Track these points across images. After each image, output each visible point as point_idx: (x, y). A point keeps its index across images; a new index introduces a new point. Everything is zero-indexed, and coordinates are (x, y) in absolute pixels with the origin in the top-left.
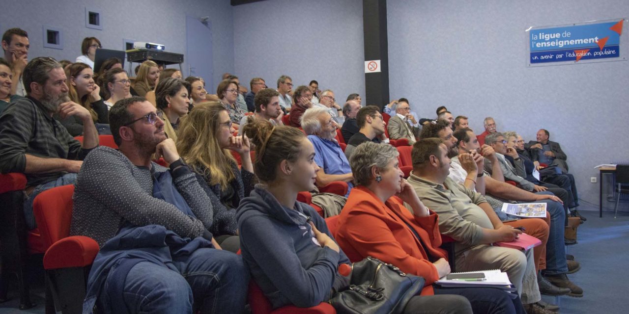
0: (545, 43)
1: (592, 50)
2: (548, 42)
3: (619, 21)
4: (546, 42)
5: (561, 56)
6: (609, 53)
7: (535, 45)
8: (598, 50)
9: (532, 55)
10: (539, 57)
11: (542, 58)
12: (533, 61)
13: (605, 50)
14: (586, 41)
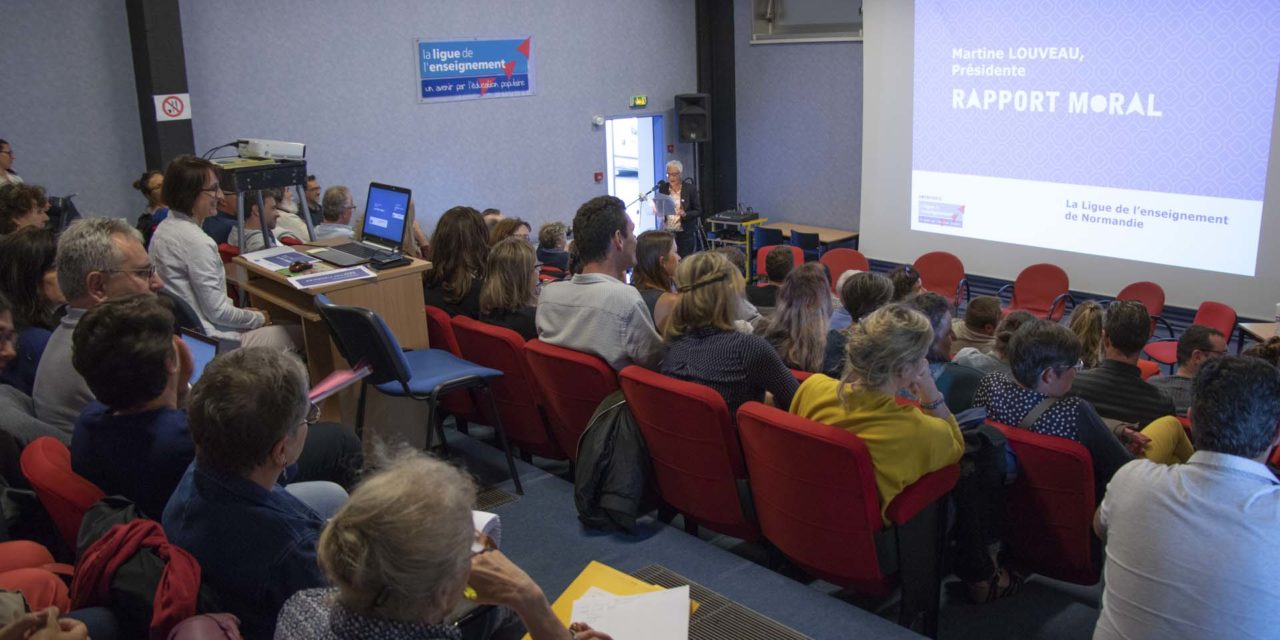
0: (440, 65)
1: (499, 80)
2: (446, 64)
3: (525, 38)
4: (443, 63)
5: (461, 87)
6: (517, 84)
7: (428, 67)
8: (505, 79)
9: (425, 84)
10: (434, 88)
11: (439, 89)
12: (426, 95)
13: (513, 79)
14: (491, 65)
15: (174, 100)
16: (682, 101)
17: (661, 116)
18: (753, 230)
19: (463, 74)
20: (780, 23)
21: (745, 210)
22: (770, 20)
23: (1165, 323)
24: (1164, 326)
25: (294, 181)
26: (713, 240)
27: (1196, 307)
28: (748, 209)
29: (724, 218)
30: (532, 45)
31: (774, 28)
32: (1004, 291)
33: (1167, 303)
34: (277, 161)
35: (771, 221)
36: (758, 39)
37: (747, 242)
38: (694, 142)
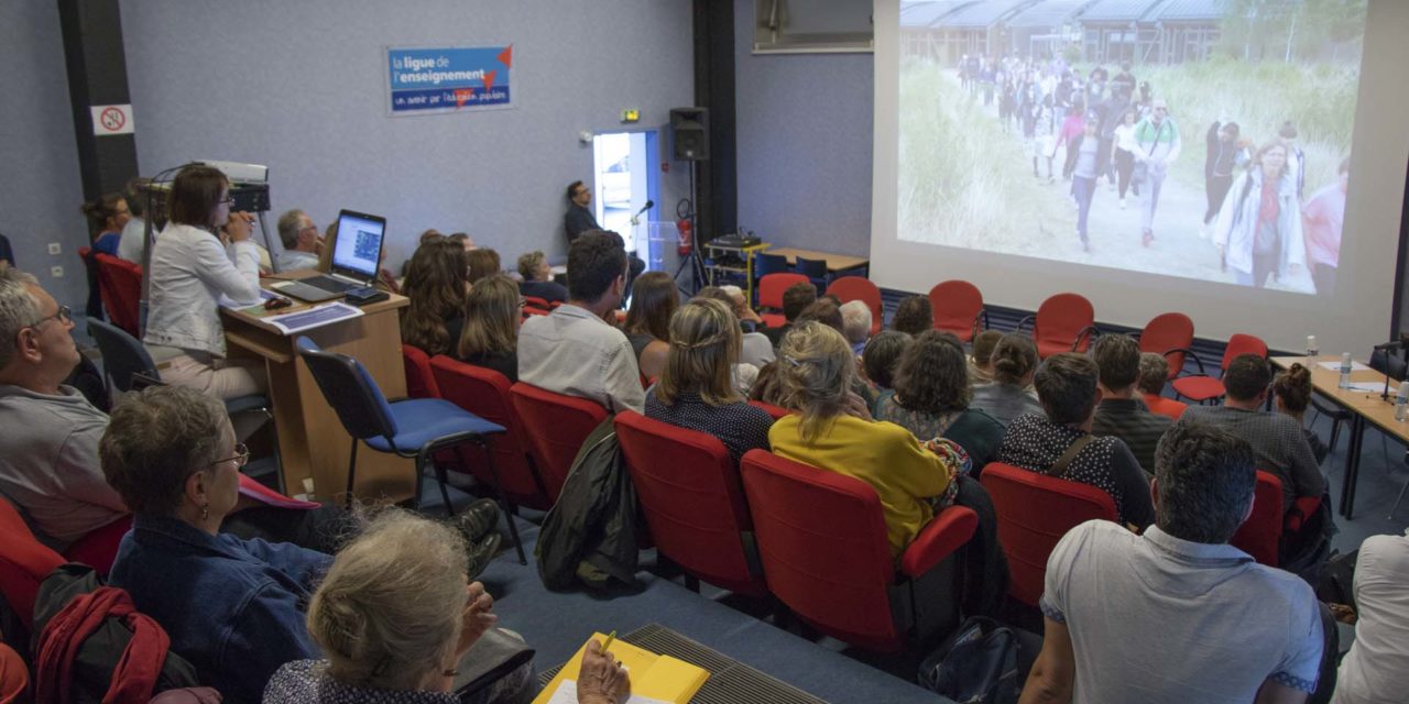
0: (413, 75)
1: (477, 91)
2: (420, 73)
3: (505, 46)
4: (415, 73)
5: (435, 99)
6: (497, 96)
7: (399, 78)
8: (484, 90)
9: (396, 96)
10: (406, 100)
11: (411, 101)
12: (396, 107)
13: (493, 92)
14: (468, 75)
15: (113, 112)
16: (678, 115)
17: (655, 132)
18: (755, 256)
19: (435, 85)
20: (785, 31)
21: (747, 235)
22: (773, 29)
23: (1193, 356)
24: (1193, 359)
25: (256, 207)
26: (711, 267)
27: (1226, 339)
28: (750, 233)
29: (723, 244)
30: (513, 53)
31: (778, 36)
32: (1027, 322)
33: (1196, 335)
34: (236, 185)
35: (777, 246)
36: (761, 48)
37: (749, 270)
38: (690, 160)
